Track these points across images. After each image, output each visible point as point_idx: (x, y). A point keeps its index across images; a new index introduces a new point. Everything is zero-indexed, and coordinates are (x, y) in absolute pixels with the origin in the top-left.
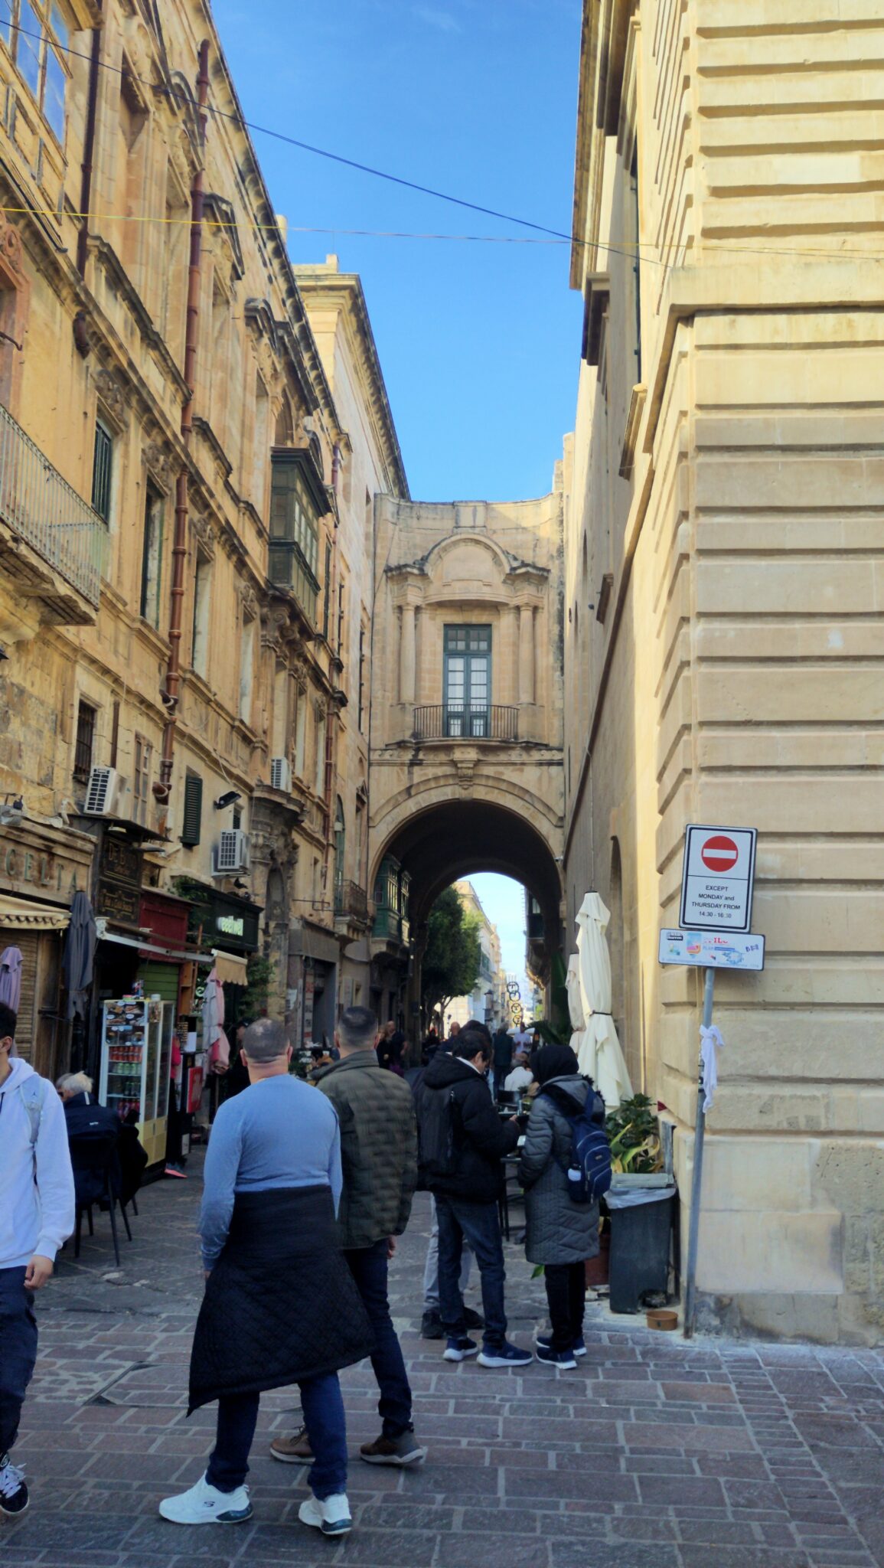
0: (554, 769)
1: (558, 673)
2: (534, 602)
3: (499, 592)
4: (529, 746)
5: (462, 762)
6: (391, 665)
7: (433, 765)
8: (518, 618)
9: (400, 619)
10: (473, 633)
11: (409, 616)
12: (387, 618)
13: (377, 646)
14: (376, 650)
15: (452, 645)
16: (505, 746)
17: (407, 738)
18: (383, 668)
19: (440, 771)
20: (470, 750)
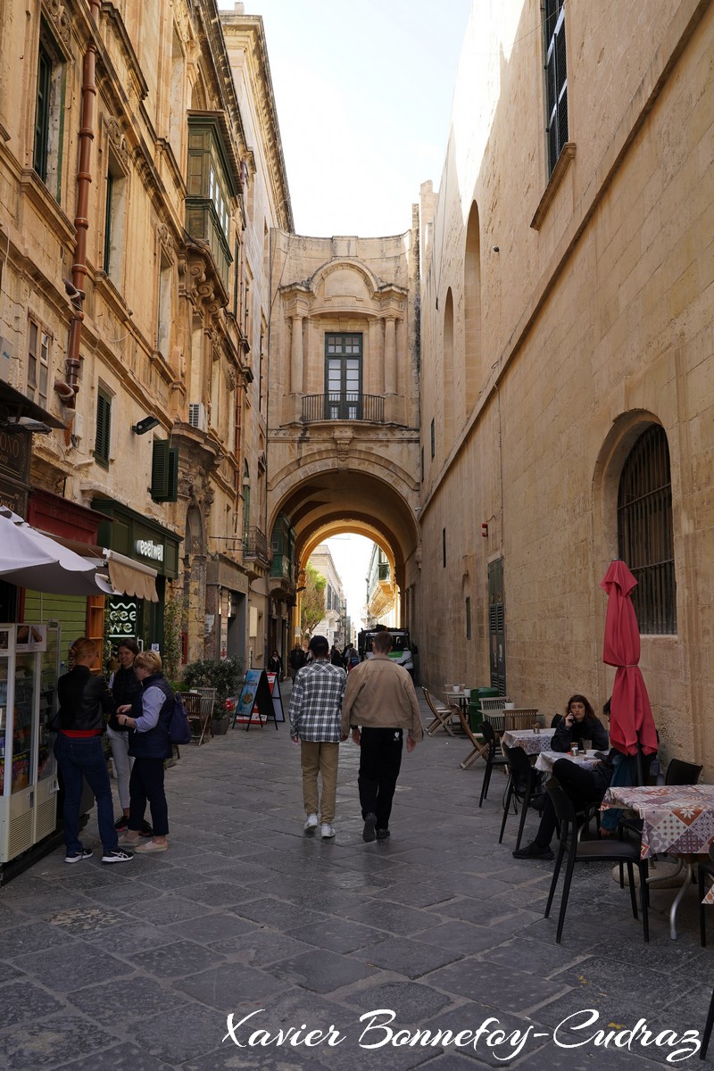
0: (412, 446)
1: (416, 370)
2: (396, 314)
3: (370, 307)
4: (393, 427)
5: (340, 439)
6: (283, 362)
7: (318, 442)
8: (384, 328)
9: (291, 328)
10: (348, 340)
11: (298, 324)
12: (280, 327)
13: (273, 348)
14: (272, 352)
15: (331, 350)
16: (374, 427)
17: (297, 421)
18: (277, 365)
19: (323, 447)
20: (347, 429)
